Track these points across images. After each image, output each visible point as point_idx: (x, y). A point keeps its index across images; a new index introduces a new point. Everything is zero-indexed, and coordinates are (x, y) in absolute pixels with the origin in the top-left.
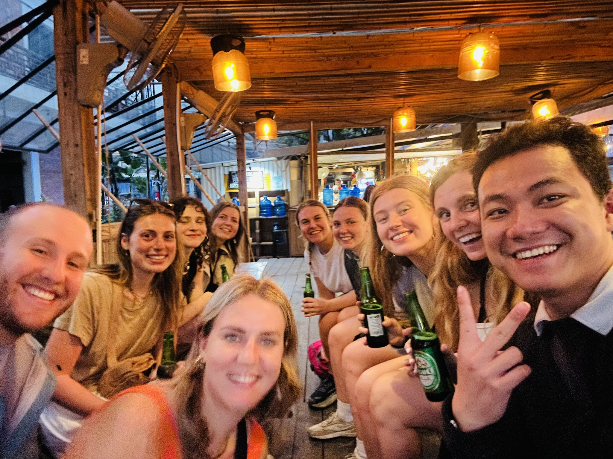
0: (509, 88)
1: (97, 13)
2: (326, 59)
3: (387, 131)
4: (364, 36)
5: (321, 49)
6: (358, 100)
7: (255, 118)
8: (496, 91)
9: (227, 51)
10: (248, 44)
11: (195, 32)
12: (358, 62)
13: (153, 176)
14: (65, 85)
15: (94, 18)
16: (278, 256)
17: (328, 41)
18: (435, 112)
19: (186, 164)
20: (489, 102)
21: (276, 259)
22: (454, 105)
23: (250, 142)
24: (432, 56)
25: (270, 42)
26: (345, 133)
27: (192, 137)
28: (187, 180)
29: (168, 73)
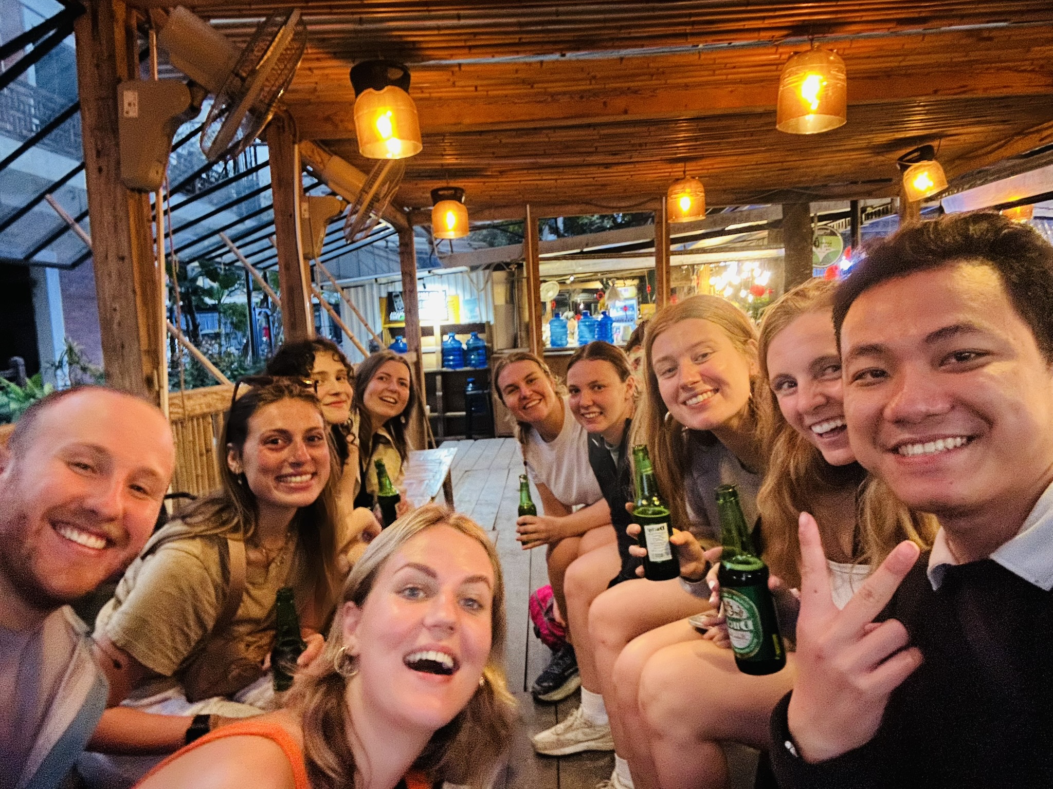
0: (862, 143)
1: (151, 28)
2: (549, 99)
3: (656, 220)
4: (614, 59)
5: (543, 82)
6: (606, 168)
7: (430, 200)
8: (843, 148)
9: (379, 88)
10: (415, 76)
11: (323, 56)
12: (605, 103)
13: (258, 300)
14: (99, 154)
15: (146, 36)
16: (476, 437)
17: (555, 69)
18: (737, 186)
19: (313, 280)
20: (829, 167)
21: (472, 441)
22: (771, 173)
23: (424, 240)
24: (732, 92)
25: (453, 72)
26: (586, 221)
27: (322, 236)
28: (316, 307)
29: (279, 127)
